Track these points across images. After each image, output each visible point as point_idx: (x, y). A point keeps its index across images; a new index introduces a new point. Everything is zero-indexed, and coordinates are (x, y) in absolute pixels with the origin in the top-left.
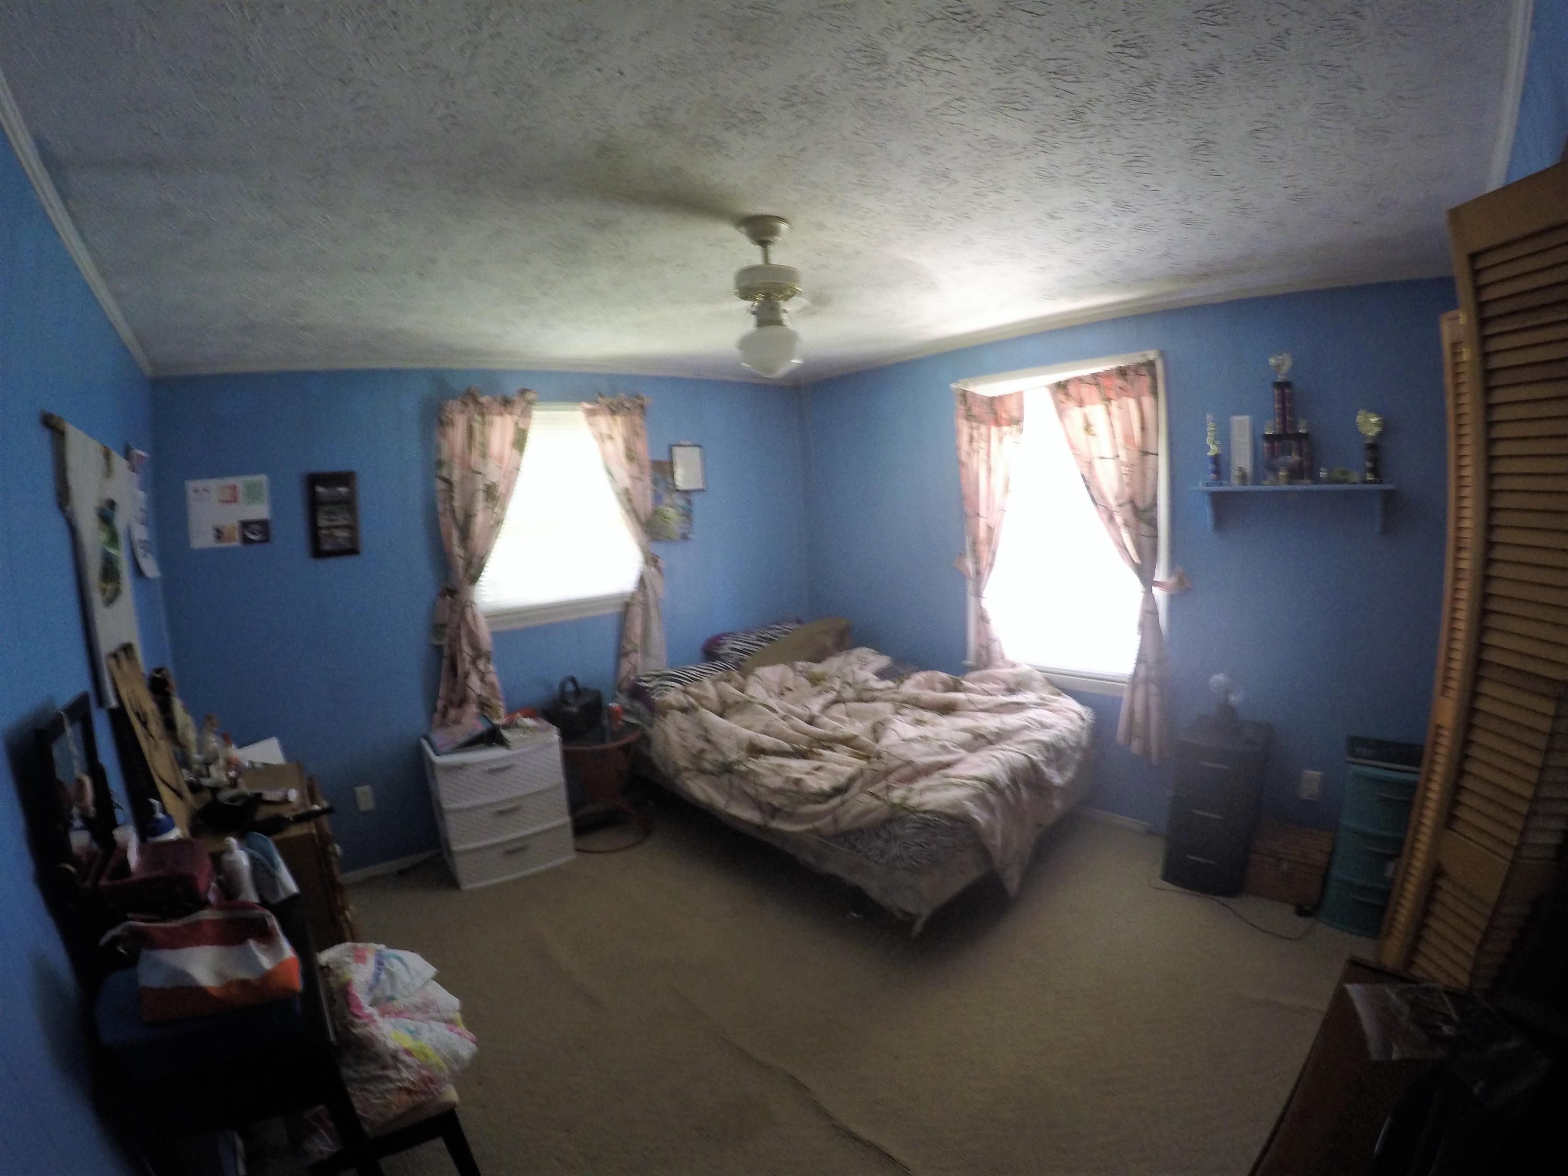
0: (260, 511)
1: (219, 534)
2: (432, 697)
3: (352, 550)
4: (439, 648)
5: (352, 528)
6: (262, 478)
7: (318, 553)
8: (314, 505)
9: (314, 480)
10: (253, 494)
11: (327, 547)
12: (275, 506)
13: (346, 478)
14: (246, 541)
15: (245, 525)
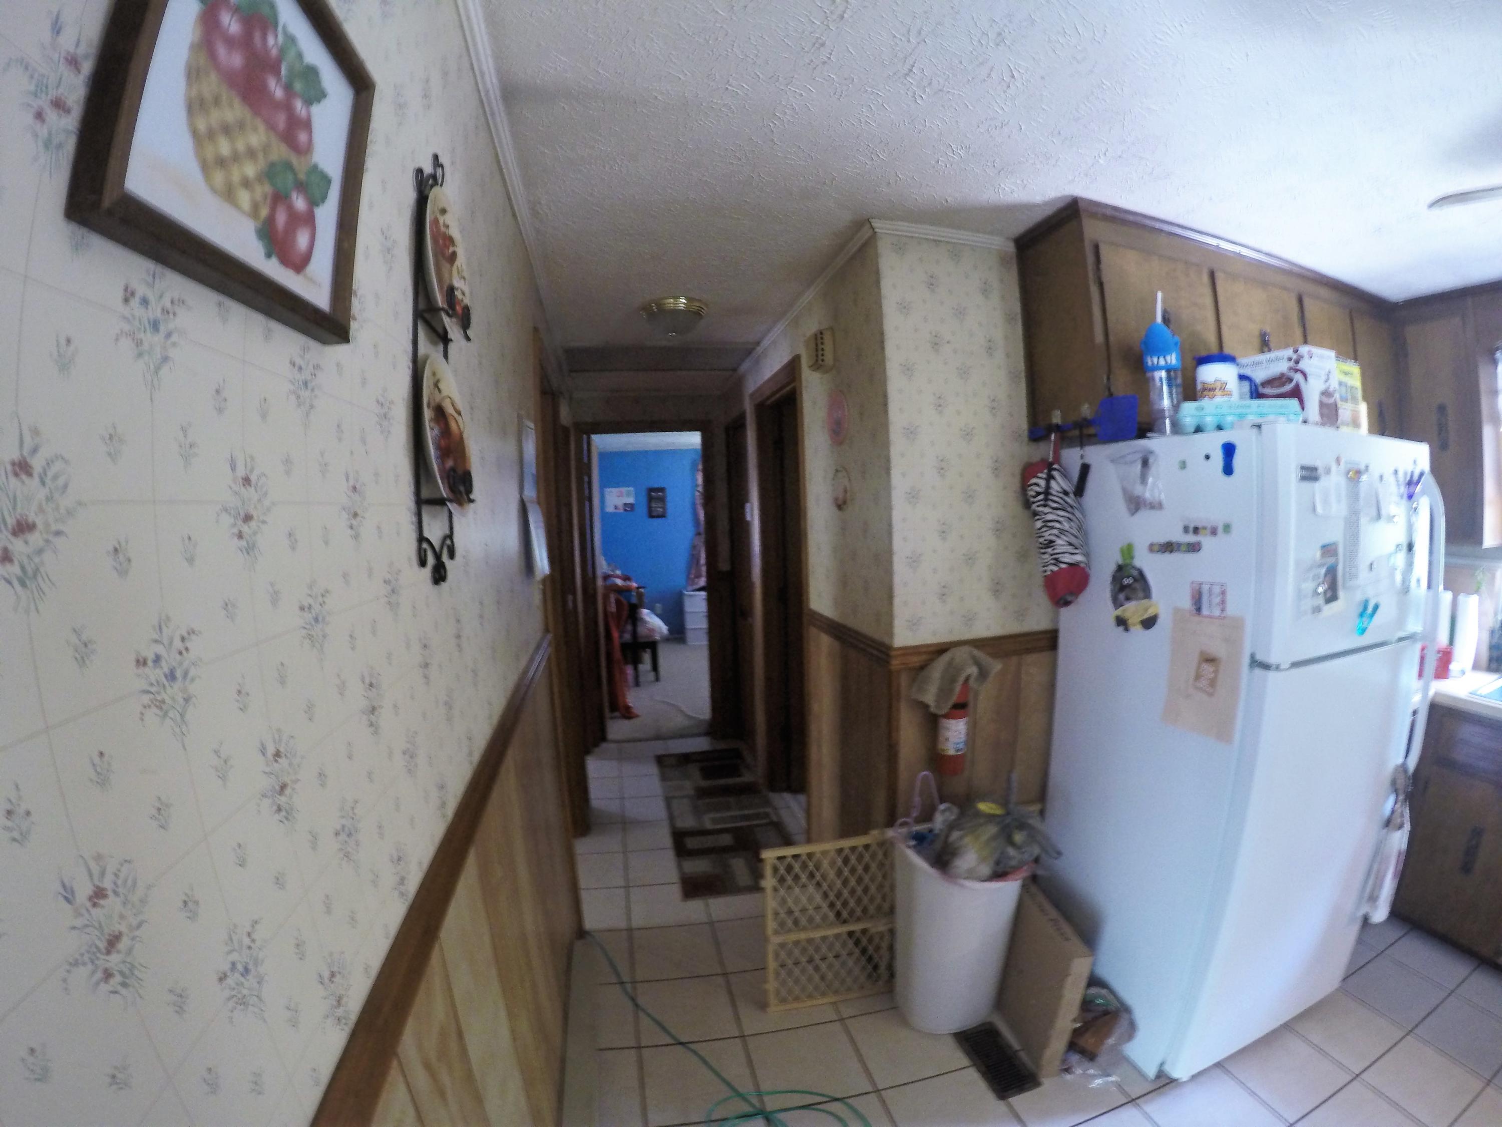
0: (631, 500)
1: (616, 507)
2: (689, 573)
3: (662, 516)
4: (693, 555)
5: (664, 508)
6: (631, 489)
7: (651, 516)
8: (650, 499)
9: (651, 490)
10: (628, 495)
11: (654, 514)
12: (636, 498)
13: (662, 490)
14: (626, 510)
15: (625, 504)
